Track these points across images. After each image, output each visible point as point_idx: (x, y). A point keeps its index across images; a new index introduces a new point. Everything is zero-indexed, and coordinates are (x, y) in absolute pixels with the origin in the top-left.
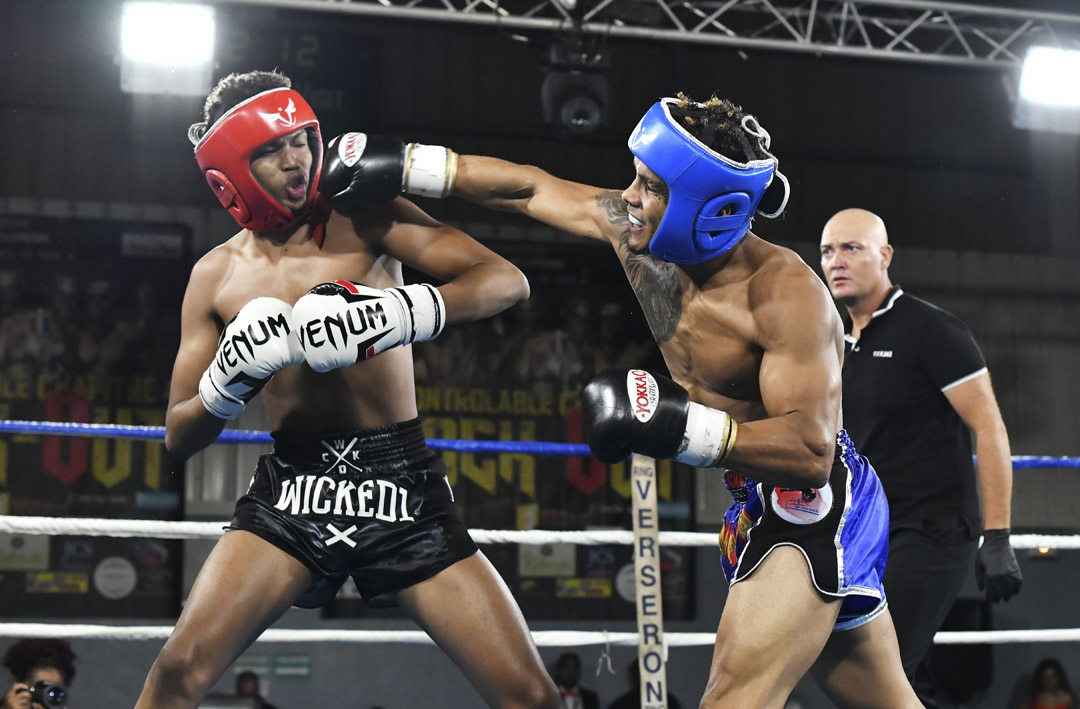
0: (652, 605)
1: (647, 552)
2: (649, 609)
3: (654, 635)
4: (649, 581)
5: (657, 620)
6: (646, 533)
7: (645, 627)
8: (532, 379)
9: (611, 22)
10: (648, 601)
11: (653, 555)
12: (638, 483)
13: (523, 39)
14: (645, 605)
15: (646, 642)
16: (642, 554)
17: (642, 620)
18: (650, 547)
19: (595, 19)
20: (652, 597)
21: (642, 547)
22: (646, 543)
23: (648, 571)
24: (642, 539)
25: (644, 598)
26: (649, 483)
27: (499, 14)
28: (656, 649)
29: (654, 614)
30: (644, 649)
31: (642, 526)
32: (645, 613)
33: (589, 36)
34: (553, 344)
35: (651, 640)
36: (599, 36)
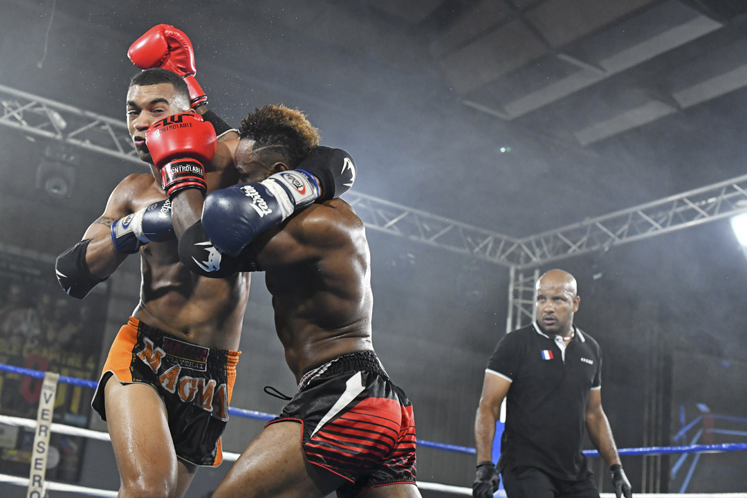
0: (40, 464)
1: (43, 434)
2: (38, 466)
3: (39, 481)
4: (41, 450)
5: (42, 473)
6: (44, 423)
7: (35, 476)
8: (10, 334)
9: (83, 140)
10: (39, 462)
11: (46, 435)
12: (45, 394)
13: (32, 139)
14: (36, 464)
15: (33, 484)
16: (40, 434)
17: (33, 472)
18: (45, 431)
19: (75, 137)
20: (41, 459)
21: (40, 431)
22: (43, 428)
23: (41, 445)
24: (41, 426)
25: (37, 459)
26: (51, 395)
27: (21, 124)
28: (39, 490)
29: (40, 469)
30: (31, 489)
31: (43, 418)
32: (36, 468)
33: (69, 146)
34: (26, 316)
35: (36, 484)
36: (75, 146)
